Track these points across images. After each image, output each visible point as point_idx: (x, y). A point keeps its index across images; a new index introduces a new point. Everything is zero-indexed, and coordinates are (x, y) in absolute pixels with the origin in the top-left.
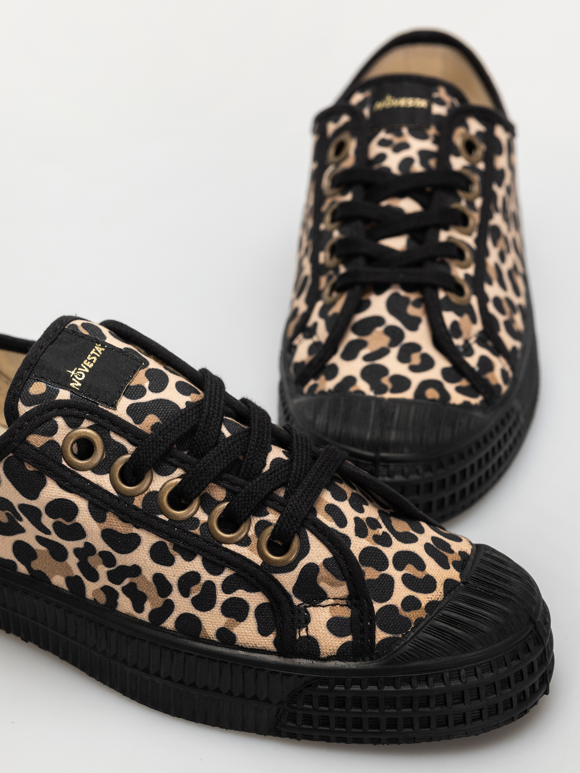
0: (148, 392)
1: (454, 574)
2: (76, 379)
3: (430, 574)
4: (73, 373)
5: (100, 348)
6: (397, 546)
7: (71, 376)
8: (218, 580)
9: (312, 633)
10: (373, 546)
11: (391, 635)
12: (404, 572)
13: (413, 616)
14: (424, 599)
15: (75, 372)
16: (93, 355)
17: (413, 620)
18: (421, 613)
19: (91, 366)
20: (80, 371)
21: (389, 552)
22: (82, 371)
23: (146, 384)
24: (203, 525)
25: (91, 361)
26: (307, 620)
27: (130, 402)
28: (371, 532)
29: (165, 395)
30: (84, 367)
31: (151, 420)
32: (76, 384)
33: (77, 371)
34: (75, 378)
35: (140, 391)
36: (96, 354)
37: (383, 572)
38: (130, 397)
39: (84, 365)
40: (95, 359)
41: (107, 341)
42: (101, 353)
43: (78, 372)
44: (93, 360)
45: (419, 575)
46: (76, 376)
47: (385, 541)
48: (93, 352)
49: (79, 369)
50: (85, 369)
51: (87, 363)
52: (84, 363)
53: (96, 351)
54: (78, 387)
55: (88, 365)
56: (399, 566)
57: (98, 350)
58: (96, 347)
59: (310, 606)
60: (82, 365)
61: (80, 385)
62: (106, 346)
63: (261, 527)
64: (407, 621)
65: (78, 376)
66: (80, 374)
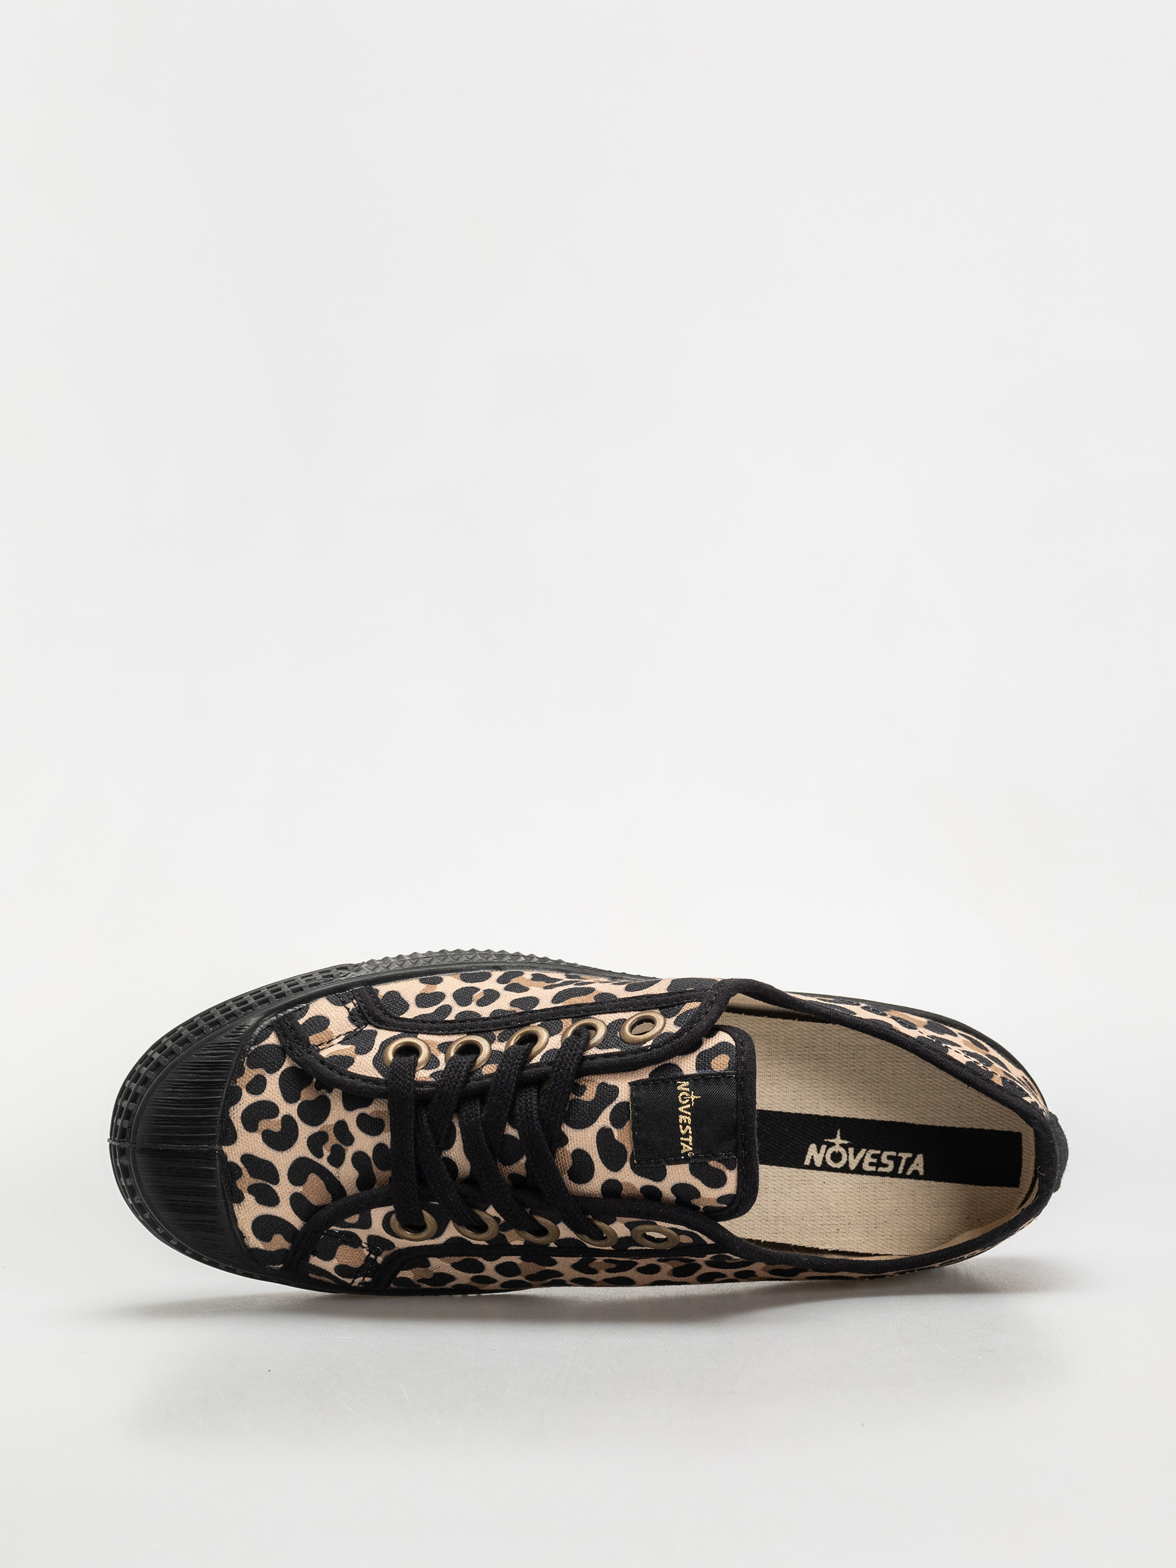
0: (608, 1124)
1: (234, 1153)
2: (685, 1091)
3: (254, 1134)
4: (693, 1098)
5: (686, 1150)
6: (301, 1149)
7: (693, 1092)
8: (457, 1009)
9: (342, 1009)
10: (322, 1125)
11: (263, 1043)
12: (280, 1117)
13: (249, 1074)
14: (247, 1099)
15: (691, 1099)
16: (687, 1135)
17: (247, 1070)
18: (242, 1082)
19: (682, 1118)
20: (687, 1104)
21: (305, 1131)
22: (685, 1105)
23: (616, 1132)
24: (494, 1039)
25: (684, 1125)
26: (352, 1017)
27: (619, 1100)
28: (333, 1140)
29: (592, 1132)
30: (686, 1112)
31: (589, 1095)
32: (683, 1086)
33: (690, 1102)
34: (687, 1092)
35: (618, 1119)
36: (685, 1139)
37: (299, 1102)
38: (624, 1104)
39: (688, 1115)
40: (683, 1132)
41: (686, 1167)
42: (682, 1144)
43: (687, 1101)
44: (683, 1129)
45: (264, 1125)
46: (687, 1094)
47: (316, 1143)
48: (690, 1139)
49: (689, 1106)
50: (684, 1109)
51: (687, 1120)
52: (689, 1118)
53: (687, 1143)
54: (680, 1084)
55: (683, 1117)
56: (288, 1119)
57: (687, 1146)
58: (691, 1149)
59: (355, 1030)
60: (689, 1114)
61: (679, 1088)
62: (683, 1157)
63: (432, 1062)
64: (252, 1066)
65: (685, 1096)
66: (685, 1100)
